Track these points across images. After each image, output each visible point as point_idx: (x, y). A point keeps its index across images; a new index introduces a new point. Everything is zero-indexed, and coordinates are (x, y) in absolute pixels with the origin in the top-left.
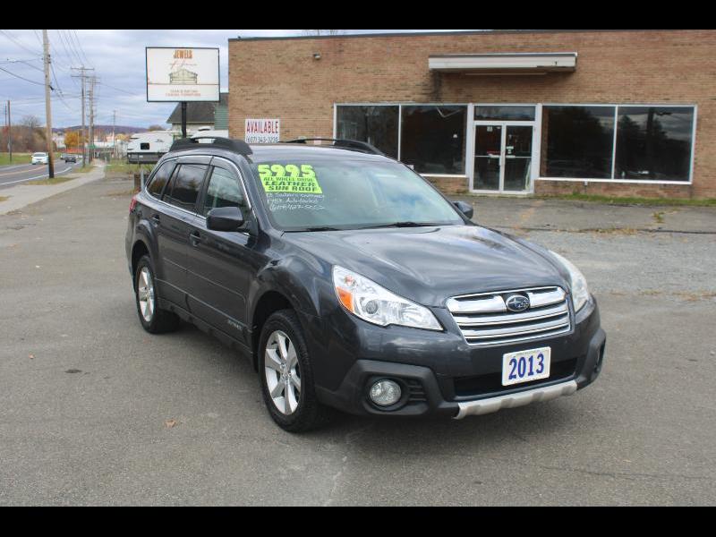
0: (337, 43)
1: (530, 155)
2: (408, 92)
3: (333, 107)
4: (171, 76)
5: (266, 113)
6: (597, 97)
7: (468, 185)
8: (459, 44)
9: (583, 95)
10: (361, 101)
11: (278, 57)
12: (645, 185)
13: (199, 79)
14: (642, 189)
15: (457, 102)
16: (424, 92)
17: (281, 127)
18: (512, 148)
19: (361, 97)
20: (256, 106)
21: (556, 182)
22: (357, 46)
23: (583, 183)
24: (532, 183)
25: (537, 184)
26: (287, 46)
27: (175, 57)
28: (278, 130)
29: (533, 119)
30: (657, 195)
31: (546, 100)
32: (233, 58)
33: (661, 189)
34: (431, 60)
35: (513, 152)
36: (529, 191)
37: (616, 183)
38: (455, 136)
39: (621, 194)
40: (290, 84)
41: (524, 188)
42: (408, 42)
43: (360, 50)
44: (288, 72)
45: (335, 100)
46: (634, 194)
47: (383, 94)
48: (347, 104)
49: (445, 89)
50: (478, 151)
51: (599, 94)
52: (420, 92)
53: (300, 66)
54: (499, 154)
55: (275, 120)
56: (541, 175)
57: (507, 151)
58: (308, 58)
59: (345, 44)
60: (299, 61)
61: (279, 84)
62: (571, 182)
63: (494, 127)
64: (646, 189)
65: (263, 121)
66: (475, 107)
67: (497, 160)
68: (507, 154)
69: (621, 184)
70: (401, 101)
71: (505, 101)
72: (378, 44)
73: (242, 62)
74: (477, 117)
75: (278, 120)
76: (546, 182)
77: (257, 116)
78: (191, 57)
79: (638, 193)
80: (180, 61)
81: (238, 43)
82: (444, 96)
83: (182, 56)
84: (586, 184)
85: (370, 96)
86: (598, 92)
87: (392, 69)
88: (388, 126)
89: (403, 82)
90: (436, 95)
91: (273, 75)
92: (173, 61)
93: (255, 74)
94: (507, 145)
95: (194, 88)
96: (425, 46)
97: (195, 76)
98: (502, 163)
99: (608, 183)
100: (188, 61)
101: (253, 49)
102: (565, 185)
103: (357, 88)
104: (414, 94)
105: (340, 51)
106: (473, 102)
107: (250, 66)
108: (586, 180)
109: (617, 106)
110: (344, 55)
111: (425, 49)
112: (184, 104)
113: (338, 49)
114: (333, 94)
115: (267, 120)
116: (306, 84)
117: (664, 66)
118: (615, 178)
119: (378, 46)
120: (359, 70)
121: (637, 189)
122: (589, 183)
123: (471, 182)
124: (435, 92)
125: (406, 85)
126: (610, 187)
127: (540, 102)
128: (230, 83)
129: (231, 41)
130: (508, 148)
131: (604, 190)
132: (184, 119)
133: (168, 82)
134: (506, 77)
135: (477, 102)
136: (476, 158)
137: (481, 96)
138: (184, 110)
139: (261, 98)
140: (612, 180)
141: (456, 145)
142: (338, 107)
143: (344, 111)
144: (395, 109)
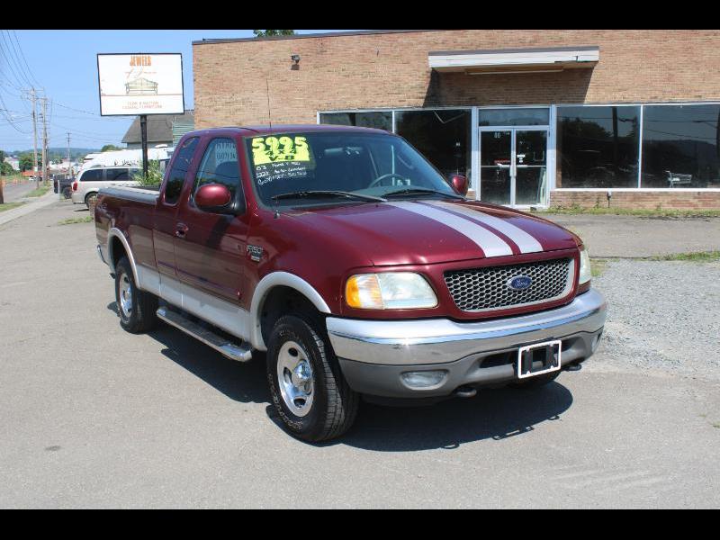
0: (318, 43)
1: (545, 163)
2: (402, 96)
3: (316, 116)
4: (127, 86)
6: (619, 96)
8: (459, 40)
10: (349, 107)
12: (677, 194)
13: (160, 89)
15: (459, 105)
16: (420, 95)
18: (524, 156)
19: (349, 103)
21: (575, 193)
23: (607, 193)
24: (548, 195)
25: (553, 195)
26: (262, 47)
27: (132, 64)
29: (547, 123)
30: (691, 205)
31: (561, 100)
32: (198, 65)
33: (695, 198)
34: (430, 58)
35: (525, 161)
36: (543, 205)
37: (643, 193)
38: (458, 144)
39: (650, 206)
41: (539, 202)
42: (400, 40)
44: (262, 77)
45: (318, 108)
46: (667, 208)
47: (373, 99)
48: (331, 112)
49: (445, 91)
50: (484, 161)
51: (621, 93)
53: (276, 70)
54: (510, 164)
56: (558, 187)
57: (518, 159)
58: (285, 60)
59: (327, 43)
60: (275, 64)
61: (252, 91)
62: (593, 193)
63: (503, 133)
64: (678, 198)
66: (480, 111)
67: (507, 171)
68: (518, 163)
69: (649, 194)
70: (393, 106)
71: (515, 103)
73: (210, 68)
74: (482, 123)
76: (558, 192)
78: (149, 64)
79: (668, 203)
80: (137, 68)
81: (203, 47)
82: (443, 100)
83: (139, 63)
84: (610, 194)
85: (358, 102)
86: (620, 90)
87: (383, 70)
89: (396, 84)
91: (245, 81)
92: (130, 68)
93: (224, 80)
94: (518, 153)
95: (155, 98)
96: (420, 43)
97: (155, 86)
98: (513, 173)
99: (634, 193)
100: (146, 68)
101: (222, 53)
102: (586, 197)
103: (343, 93)
104: (409, 98)
105: (322, 52)
106: (477, 105)
107: (219, 72)
108: (610, 190)
109: (642, 106)
110: (327, 55)
111: (419, 47)
112: (143, 117)
113: (320, 49)
114: (316, 101)
116: (284, 91)
117: (695, 59)
118: (643, 186)
119: (365, 45)
120: (344, 73)
122: (612, 193)
123: (478, 195)
124: (433, 96)
125: (400, 88)
126: (636, 197)
127: (553, 102)
128: (196, 92)
129: (194, 44)
130: (518, 156)
131: (631, 201)
132: (144, 133)
133: (125, 93)
134: (515, 75)
135: (482, 105)
136: (482, 169)
137: (488, 98)
138: (143, 125)
139: (232, 108)
140: (639, 189)
141: (459, 155)
142: (321, 115)
143: (328, 120)
144: (388, 115)
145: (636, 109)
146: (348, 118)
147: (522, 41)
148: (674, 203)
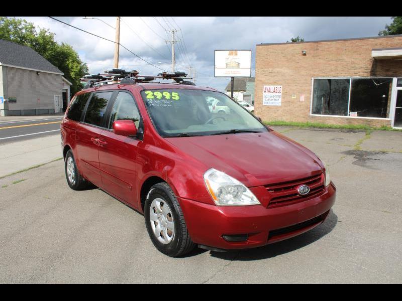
0: (315, 45)
2: (356, 71)
3: (312, 80)
4: (227, 65)
5: (275, 83)
7: (391, 124)
8: (390, 42)
10: (328, 76)
11: (282, 53)
13: (241, 66)
15: (386, 76)
16: (365, 71)
17: (283, 90)
19: (328, 74)
20: (270, 79)
22: (327, 47)
26: (288, 47)
27: (229, 55)
28: (281, 91)
32: (258, 55)
34: (373, 52)
38: (384, 96)
40: (289, 67)
42: (357, 43)
43: (329, 48)
44: (287, 61)
45: (313, 76)
47: (341, 72)
48: (320, 78)
49: (379, 69)
50: (397, 105)
52: (363, 71)
53: (293, 58)
55: (279, 87)
58: (299, 53)
59: (319, 45)
60: (293, 55)
61: (282, 68)
65: (273, 87)
66: (398, 79)
70: (351, 76)
72: (339, 44)
73: (263, 56)
74: (398, 85)
75: (281, 86)
77: (270, 84)
78: (237, 55)
80: (231, 57)
81: (261, 47)
82: (378, 73)
83: (232, 54)
85: (333, 73)
87: (347, 58)
88: (343, 90)
89: (353, 65)
90: (373, 72)
91: (279, 62)
92: (228, 57)
93: (270, 62)
95: (238, 70)
96: (368, 45)
97: (239, 64)
100: (235, 57)
101: (269, 50)
103: (326, 69)
104: (359, 72)
105: (317, 49)
106: (397, 76)
107: (267, 58)
110: (319, 51)
111: (367, 47)
112: (233, 78)
113: (315, 48)
114: (312, 73)
115: (275, 86)
116: (297, 67)
119: (338, 46)
120: (328, 59)
123: (393, 122)
125: (355, 67)
129: (257, 45)
132: (232, 85)
133: (225, 67)
135: (399, 76)
136: (396, 109)
138: (232, 81)
139: (273, 75)
141: (384, 101)
142: (314, 79)
143: (318, 82)
144: (348, 81)
146: (327, 81)
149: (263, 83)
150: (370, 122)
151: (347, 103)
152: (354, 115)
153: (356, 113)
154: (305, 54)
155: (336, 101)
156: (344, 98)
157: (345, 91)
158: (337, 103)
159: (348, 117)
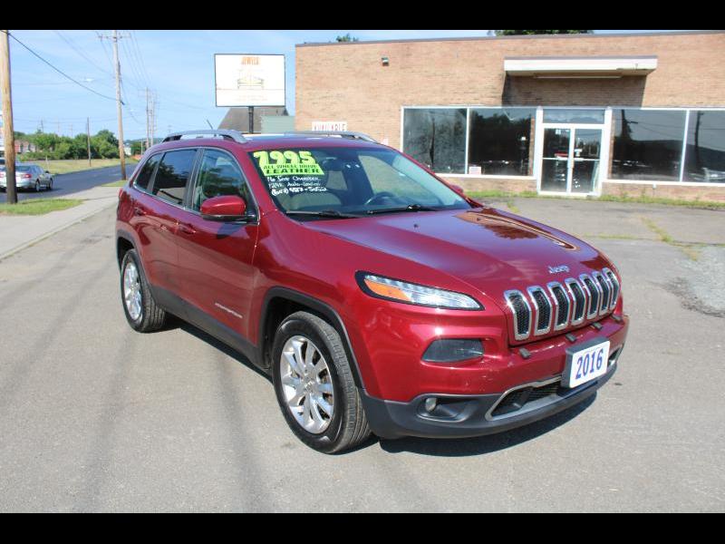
0: (405, 48)
1: (598, 158)
2: (476, 95)
3: (400, 110)
4: (239, 81)
5: (334, 116)
6: (668, 101)
7: (535, 187)
8: (529, 47)
9: (655, 98)
10: (430, 103)
11: (345, 61)
12: (714, 188)
13: (266, 85)
14: (710, 192)
15: (525, 104)
16: (493, 95)
18: (580, 150)
19: (429, 100)
20: (323, 110)
21: (624, 185)
22: (425, 50)
23: (651, 186)
24: (600, 185)
25: (605, 186)
26: (355, 50)
27: (243, 63)
29: (603, 123)
31: (616, 103)
32: (300, 64)
34: (506, 62)
35: (582, 155)
36: (596, 192)
37: (684, 186)
38: (524, 139)
39: (689, 198)
40: (358, 87)
41: (592, 190)
42: (476, 46)
43: (428, 54)
44: (355, 75)
45: (403, 103)
46: (705, 199)
47: (451, 97)
48: (414, 107)
49: (514, 92)
50: (545, 154)
51: (670, 98)
52: (488, 95)
53: (367, 70)
54: (568, 157)
55: (341, 123)
56: (608, 178)
57: (575, 153)
58: (372, 63)
59: (412, 48)
60: (366, 65)
61: (345, 88)
62: (639, 185)
63: (563, 131)
64: (715, 192)
65: (330, 123)
66: (544, 111)
67: (565, 163)
68: (575, 156)
69: (689, 187)
70: (469, 104)
71: (575, 105)
72: (446, 47)
73: (309, 67)
74: (545, 121)
75: (345, 123)
76: (614, 185)
77: (325, 119)
78: (257, 63)
79: (706, 196)
80: (248, 66)
81: (305, 49)
82: (513, 99)
83: (249, 62)
84: (655, 187)
85: (438, 99)
86: (669, 96)
87: (461, 72)
88: (456, 129)
89: (471, 85)
90: (505, 98)
91: (340, 78)
92: (241, 67)
93: (322, 78)
94: (575, 148)
95: (261, 93)
96: (494, 49)
97: (262, 82)
98: (570, 166)
99: (676, 186)
100: (255, 67)
101: (320, 54)
102: (633, 188)
103: (424, 91)
104: (482, 97)
105: (408, 55)
106: (542, 105)
107: (317, 71)
108: (655, 183)
109: (688, 110)
110: (412, 58)
111: (494, 53)
112: (251, 108)
113: (406, 52)
114: (401, 97)
115: (334, 124)
116: (373, 88)
118: (684, 180)
119: (446, 50)
120: (426, 74)
121: (706, 193)
122: (657, 186)
123: (539, 184)
124: (504, 95)
125: (474, 87)
126: (678, 190)
127: (609, 105)
128: (297, 88)
129: (297, 46)
130: (576, 150)
131: (672, 193)
132: (251, 121)
133: (236, 88)
134: (577, 80)
135: (546, 105)
136: (544, 161)
137: (551, 99)
138: (251, 115)
139: (328, 101)
140: (681, 183)
141: (524, 148)
142: (405, 110)
143: (411, 113)
144: (463, 112)
145: (683, 113)
146: (428, 113)
147: (585, 50)
148: (710, 196)
149: (311, 116)
150: (502, 183)
151: (464, 151)
152: (475, 172)
153: (480, 168)
154: (386, 64)
155: (445, 148)
156: (459, 142)
157: (459, 130)
158: (447, 151)
159: (465, 176)
